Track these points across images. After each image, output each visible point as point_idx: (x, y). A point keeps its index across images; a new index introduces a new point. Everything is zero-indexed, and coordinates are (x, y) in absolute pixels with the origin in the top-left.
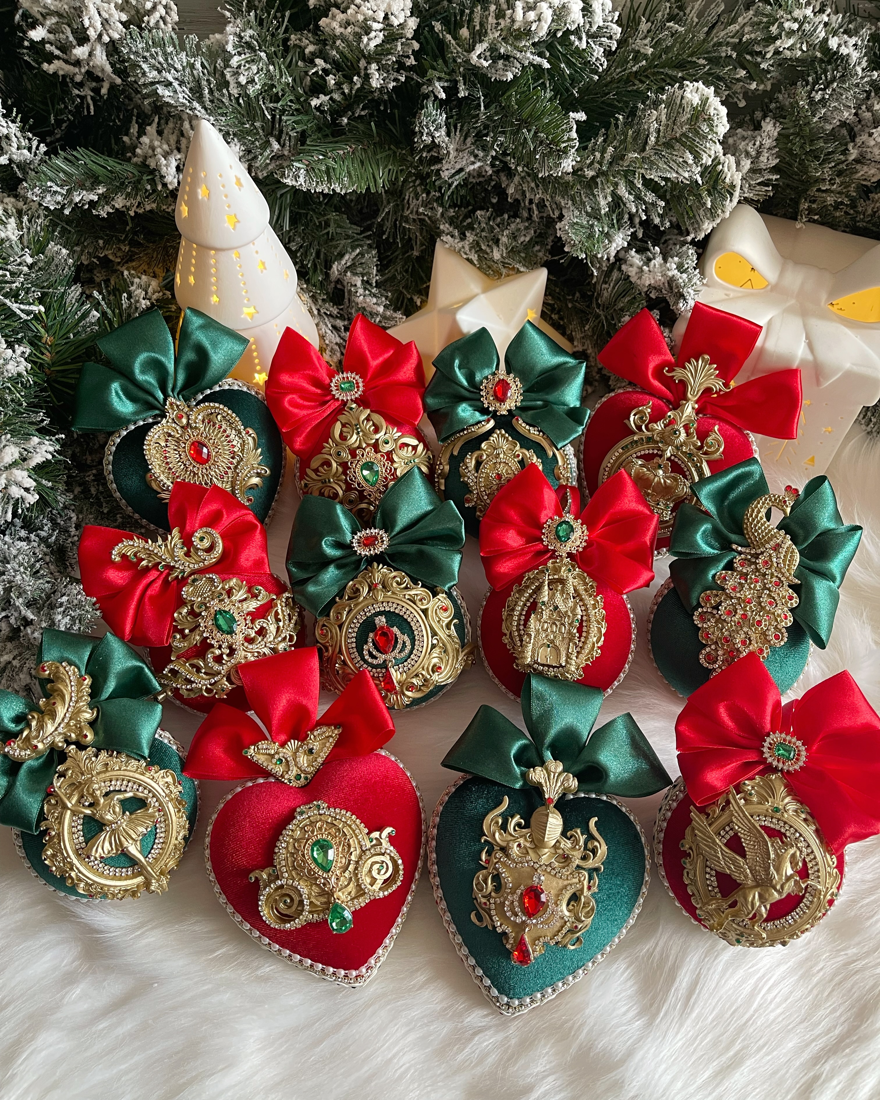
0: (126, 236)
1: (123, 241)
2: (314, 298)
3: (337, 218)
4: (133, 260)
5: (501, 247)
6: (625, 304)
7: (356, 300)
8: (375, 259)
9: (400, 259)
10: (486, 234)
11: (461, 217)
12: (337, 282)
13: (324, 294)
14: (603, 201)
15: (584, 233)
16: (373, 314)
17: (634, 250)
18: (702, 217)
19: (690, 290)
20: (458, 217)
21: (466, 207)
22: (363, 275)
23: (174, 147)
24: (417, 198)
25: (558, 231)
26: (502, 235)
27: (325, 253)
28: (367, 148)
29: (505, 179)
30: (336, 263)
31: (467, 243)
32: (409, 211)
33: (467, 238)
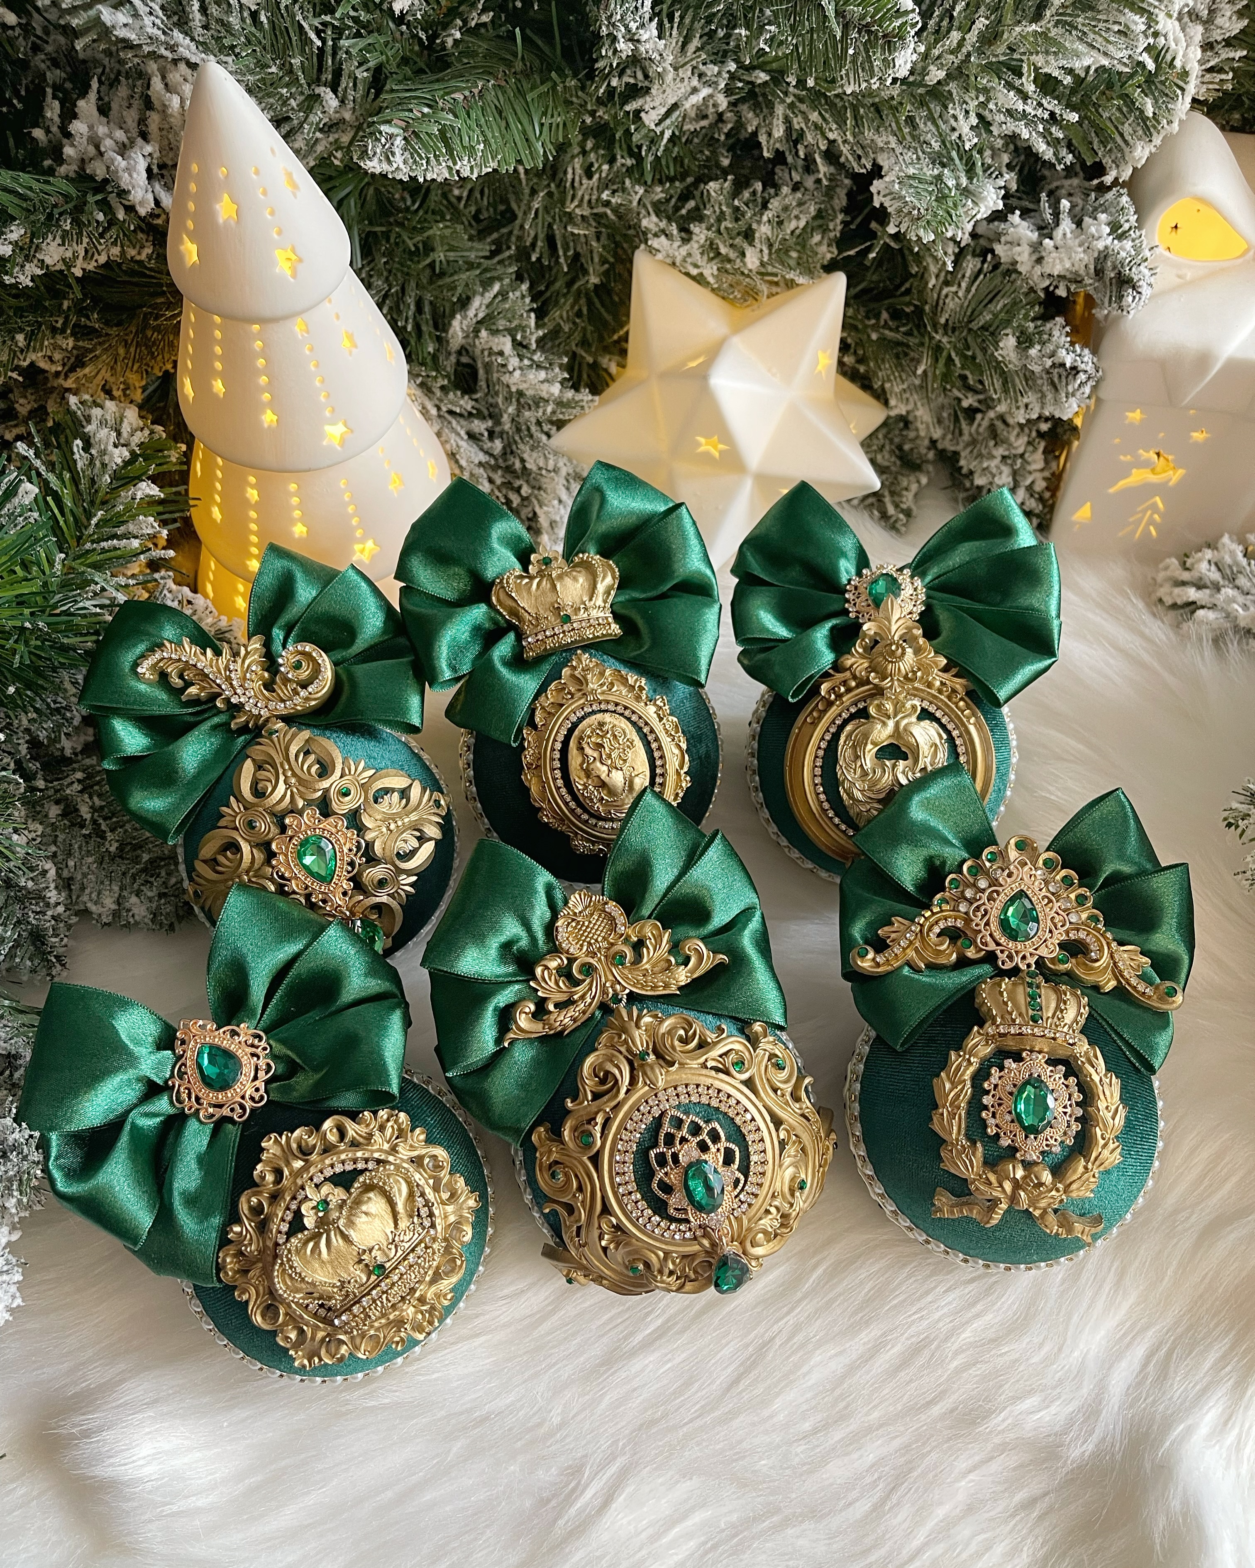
0: (67, 318)
1: (63, 331)
2: (426, 388)
3: (447, 232)
4: (83, 365)
5: (758, 245)
6: (996, 316)
7: (505, 379)
8: (528, 300)
9: (565, 295)
10: (727, 224)
11: (673, 201)
12: (459, 353)
13: (444, 377)
14: (965, 126)
15: (930, 193)
16: (539, 401)
17: (1018, 212)
18: (1128, 138)
19: (1142, 268)
20: (668, 200)
21: (683, 180)
22: (512, 332)
23: (134, 132)
24: (589, 175)
25: (875, 197)
26: (759, 222)
27: (431, 303)
28: (503, 83)
29: (751, 115)
30: (458, 316)
31: (696, 246)
32: (576, 203)
33: (695, 237)
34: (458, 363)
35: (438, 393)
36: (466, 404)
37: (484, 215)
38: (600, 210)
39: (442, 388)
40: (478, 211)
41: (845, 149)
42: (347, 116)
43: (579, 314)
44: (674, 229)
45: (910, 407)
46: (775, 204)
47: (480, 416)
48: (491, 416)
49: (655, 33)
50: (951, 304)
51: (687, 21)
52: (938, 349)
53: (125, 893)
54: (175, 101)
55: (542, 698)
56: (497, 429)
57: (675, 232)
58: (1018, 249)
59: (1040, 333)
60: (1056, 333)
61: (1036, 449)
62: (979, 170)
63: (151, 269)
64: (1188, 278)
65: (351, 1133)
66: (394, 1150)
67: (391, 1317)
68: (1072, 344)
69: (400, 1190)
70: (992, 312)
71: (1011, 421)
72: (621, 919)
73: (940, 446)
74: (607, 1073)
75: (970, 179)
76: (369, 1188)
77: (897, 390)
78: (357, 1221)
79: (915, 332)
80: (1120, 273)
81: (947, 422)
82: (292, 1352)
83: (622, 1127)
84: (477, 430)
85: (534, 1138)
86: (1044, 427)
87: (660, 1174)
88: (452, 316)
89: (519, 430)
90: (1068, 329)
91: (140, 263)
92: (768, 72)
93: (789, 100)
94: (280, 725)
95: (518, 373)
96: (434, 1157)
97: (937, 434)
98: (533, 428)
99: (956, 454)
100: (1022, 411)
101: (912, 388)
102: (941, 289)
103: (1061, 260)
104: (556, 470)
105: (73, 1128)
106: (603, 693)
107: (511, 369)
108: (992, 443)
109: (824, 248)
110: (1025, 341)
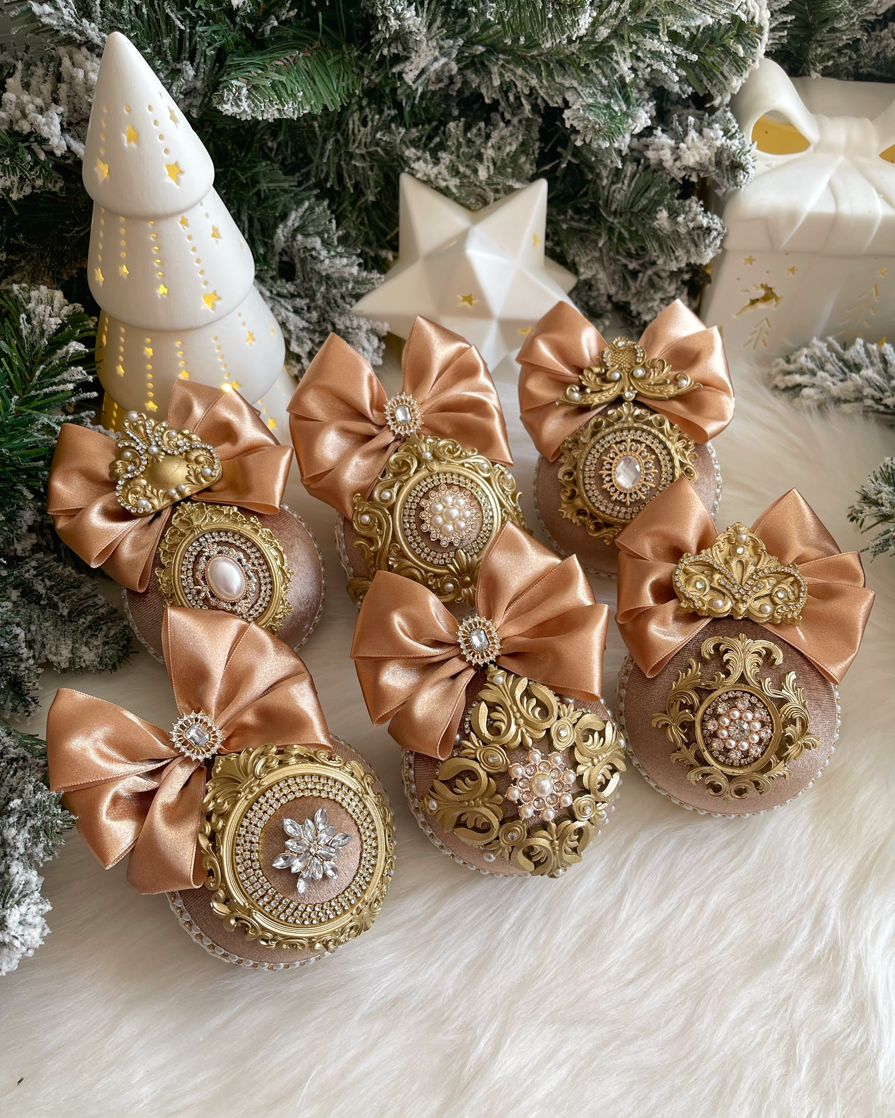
3: (268, 169)
5: (486, 164)
6: (650, 200)
7: (318, 267)
8: (329, 212)
9: (351, 212)
10: (464, 149)
11: (424, 139)
12: (281, 254)
13: (273, 270)
14: (624, 67)
15: (605, 114)
16: (343, 281)
17: (660, 128)
18: (726, 74)
19: (747, 156)
20: (420, 139)
21: (430, 123)
22: (320, 234)
23: (49, 100)
24: (364, 124)
25: (567, 121)
26: (485, 148)
27: (259, 219)
28: (309, 55)
29: (473, 76)
30: (281, 226)
31: (443, 167)
32: (356, 145)
33: (442, 161)
34: (281, 262)
35: (270, 281)
36: (290, 287)
37: (289, 161)
38: (372, 149)
39: (272, 278)
40: (284, 159)
41: (542, 92)
42: (199, 84)
43: (362, 223)
44: (428, 156)
45: (593, 273)
46: (495, 136)
47: (299, 296)
48: (306, 296)
49: (414, 13)
50: (618, 196)
51: (432, 7)
52: (611, 230)
54: (81, 73)
56: (313, 305)
57: (429, 158)
58: (663, 152)
59: (684, 206)
60: (694, 205)
61: (682, 292)
62: (633, 101)
63: (63, 198)
64: (773, 166)
68: (705, 212)
70: (648, 199)
71: (664, 275)
73: (614, 299)
75: (628, 108)
77: (584, 261)
79: (593, 221)
80: (732, 162)
81: (618, 283)
84: (299, 306)
86: (686, 277)
88: (276, 226)
89: (329, 304)
90: (701, 202)
91: (55, 194)
92: (484, 46)
93: (501, 62)
95: (327, 261)
97: (612, 290)
98: (340, 301)
99: (627, 304)
100: (675, 262)
101: (594, 259)
102: (610, 187)
103: (694, 156)
104: (359, 327)
107: (322, 258)
108: (652, 291)
109: (527, 167)
110: (673, 214)
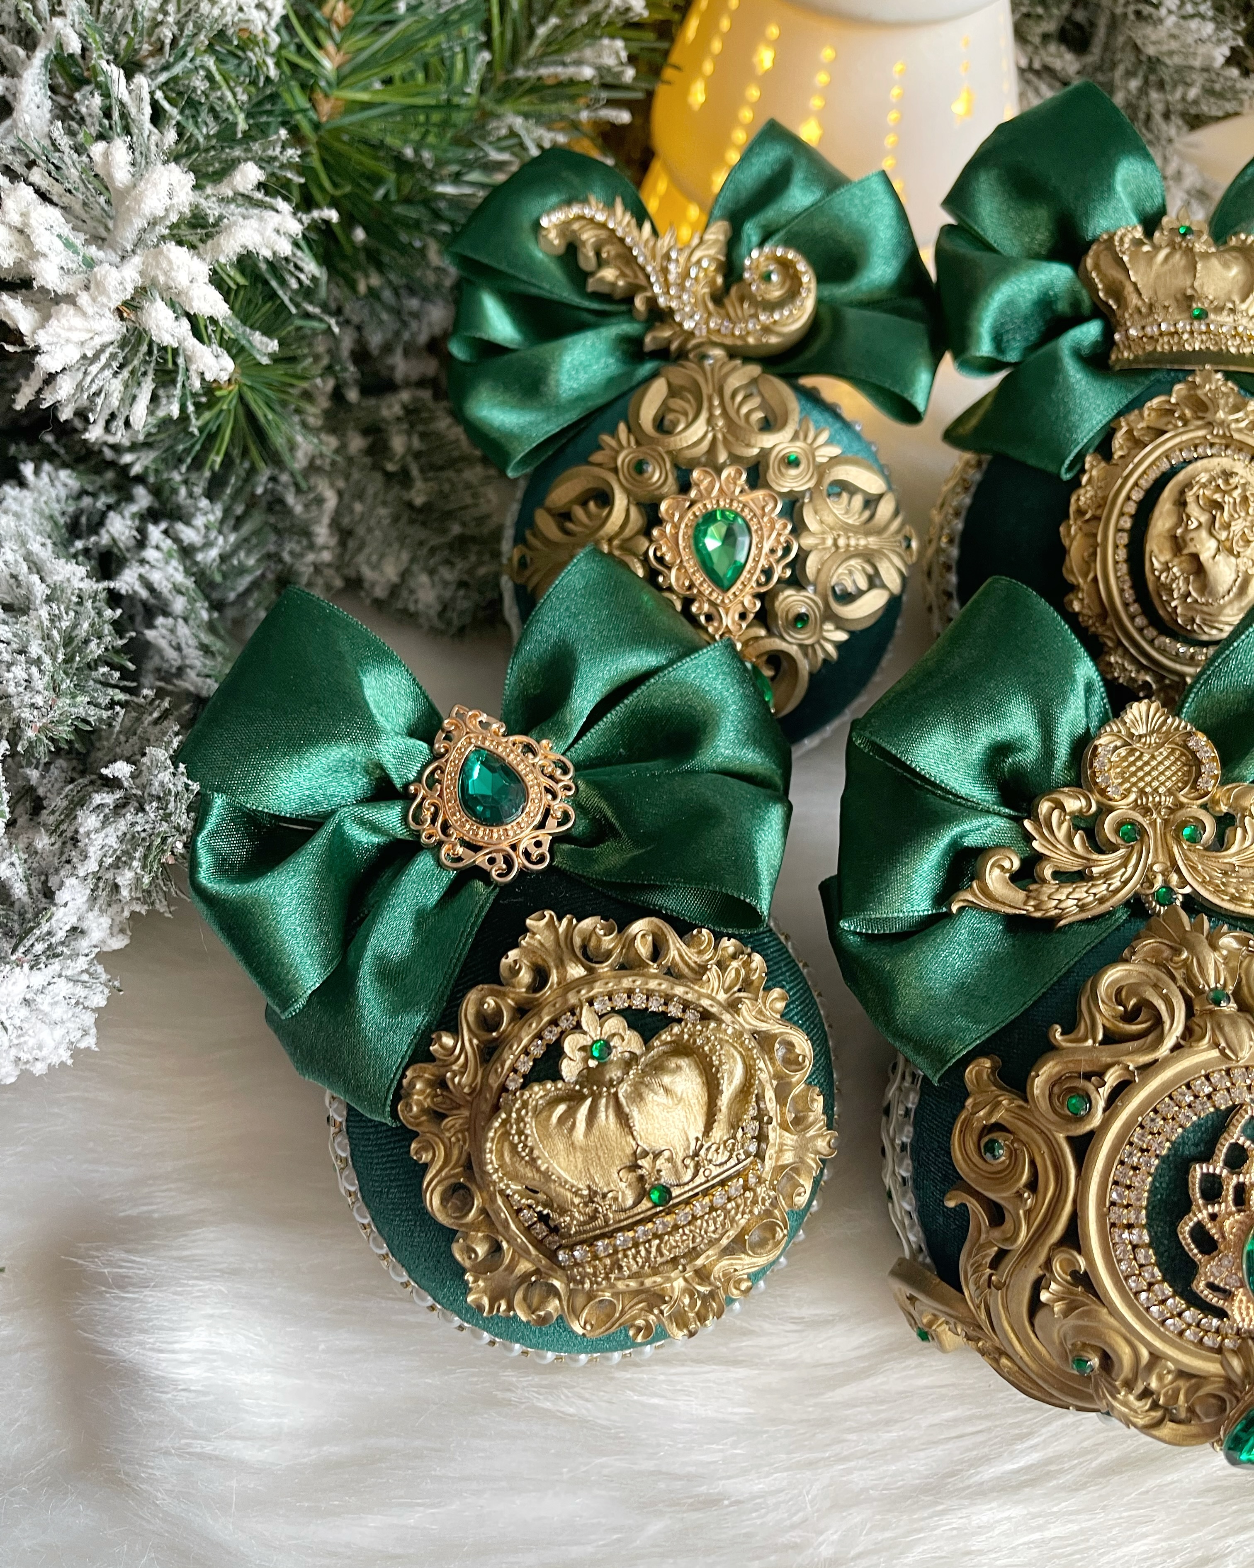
53: (415, 568)
55: (1133, 416)
65: (673, 953)
66: (733, 1006)
67: (648, 1282)
69: (731, 1073)
72: (1211, 766)
74: (1145, 1004)
76: (680, 1049)
78: (650, 1097)
82: (469, 1277)
83: (1152, 1107)
85: (970, 1072)
87: (1201, 1214)
94: (718, 352)
96: (790, 1046)
105: (251, 803)
106: (1240, 430)
